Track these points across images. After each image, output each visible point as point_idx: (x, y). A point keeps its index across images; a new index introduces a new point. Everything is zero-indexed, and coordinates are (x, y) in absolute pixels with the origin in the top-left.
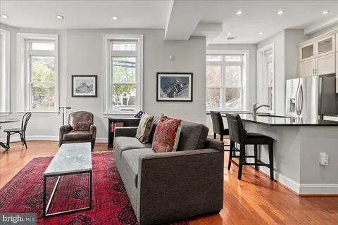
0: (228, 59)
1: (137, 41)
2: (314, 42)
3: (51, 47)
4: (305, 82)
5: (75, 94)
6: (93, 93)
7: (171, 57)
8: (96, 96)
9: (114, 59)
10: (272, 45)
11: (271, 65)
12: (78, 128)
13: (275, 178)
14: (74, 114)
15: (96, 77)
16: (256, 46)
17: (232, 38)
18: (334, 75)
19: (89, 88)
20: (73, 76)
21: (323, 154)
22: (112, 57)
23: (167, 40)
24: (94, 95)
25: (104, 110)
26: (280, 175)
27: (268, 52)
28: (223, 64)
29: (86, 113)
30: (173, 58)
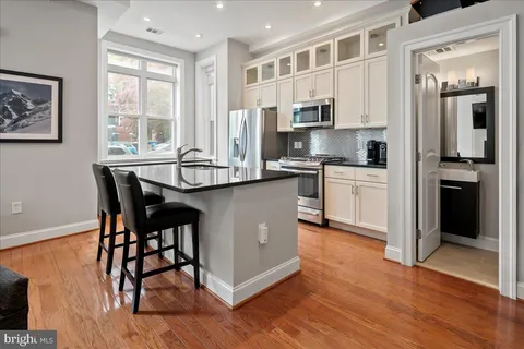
0: (153, 68)
2: (258, 64)
4: (250, 116)
10: (213, 58)
11: (213, 88)
13: (201, 281)
16: (195, 56)
17: (155, 32)
18: (275, 109)
21: (263, 227)
26: (209, 276)
27: (209, 69)
28: (143, 77)
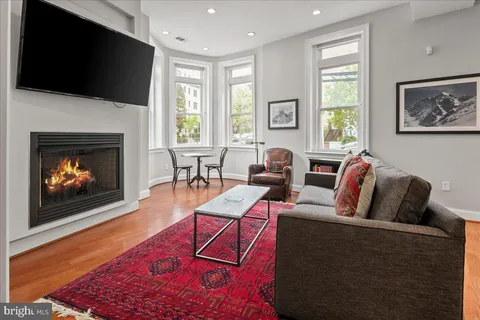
1: (359, 36)
3: (248, 71)
5: (272, 126)
6: (293, 124)
7: (429, 50)
8: (297, 127)
9: (323, 72)
12: (271, 169)
14: (270, 152)
15: (297, 101)
19: (288, 117)
20: (269, 103)
22: (321, 69)
23: (416, 21)
24: (294, 125)
25: (307, 147)
29: (284, 150)
30: (434, 51)
